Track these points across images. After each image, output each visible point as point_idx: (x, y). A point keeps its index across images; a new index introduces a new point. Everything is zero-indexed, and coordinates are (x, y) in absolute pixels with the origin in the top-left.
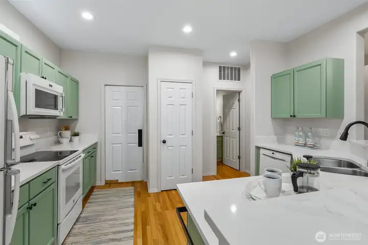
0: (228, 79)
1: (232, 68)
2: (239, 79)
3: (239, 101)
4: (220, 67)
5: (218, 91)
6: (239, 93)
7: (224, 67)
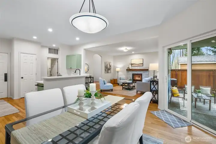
0: (53, 53)
1: (54, 49)
2: (57, 54)
3: (57, 62)
4: (49, 49)
5: (48, 58)
6: (58, 59)
7: (51, 49)
